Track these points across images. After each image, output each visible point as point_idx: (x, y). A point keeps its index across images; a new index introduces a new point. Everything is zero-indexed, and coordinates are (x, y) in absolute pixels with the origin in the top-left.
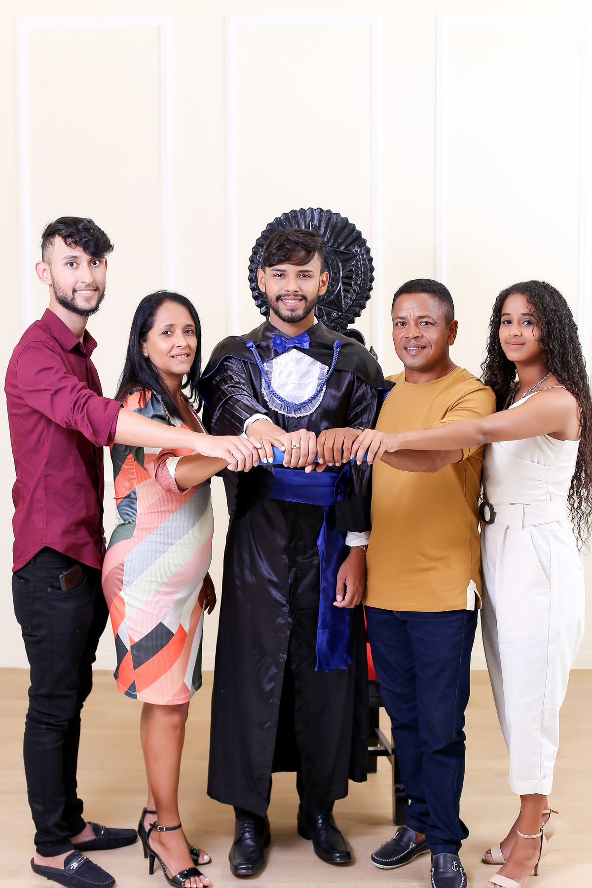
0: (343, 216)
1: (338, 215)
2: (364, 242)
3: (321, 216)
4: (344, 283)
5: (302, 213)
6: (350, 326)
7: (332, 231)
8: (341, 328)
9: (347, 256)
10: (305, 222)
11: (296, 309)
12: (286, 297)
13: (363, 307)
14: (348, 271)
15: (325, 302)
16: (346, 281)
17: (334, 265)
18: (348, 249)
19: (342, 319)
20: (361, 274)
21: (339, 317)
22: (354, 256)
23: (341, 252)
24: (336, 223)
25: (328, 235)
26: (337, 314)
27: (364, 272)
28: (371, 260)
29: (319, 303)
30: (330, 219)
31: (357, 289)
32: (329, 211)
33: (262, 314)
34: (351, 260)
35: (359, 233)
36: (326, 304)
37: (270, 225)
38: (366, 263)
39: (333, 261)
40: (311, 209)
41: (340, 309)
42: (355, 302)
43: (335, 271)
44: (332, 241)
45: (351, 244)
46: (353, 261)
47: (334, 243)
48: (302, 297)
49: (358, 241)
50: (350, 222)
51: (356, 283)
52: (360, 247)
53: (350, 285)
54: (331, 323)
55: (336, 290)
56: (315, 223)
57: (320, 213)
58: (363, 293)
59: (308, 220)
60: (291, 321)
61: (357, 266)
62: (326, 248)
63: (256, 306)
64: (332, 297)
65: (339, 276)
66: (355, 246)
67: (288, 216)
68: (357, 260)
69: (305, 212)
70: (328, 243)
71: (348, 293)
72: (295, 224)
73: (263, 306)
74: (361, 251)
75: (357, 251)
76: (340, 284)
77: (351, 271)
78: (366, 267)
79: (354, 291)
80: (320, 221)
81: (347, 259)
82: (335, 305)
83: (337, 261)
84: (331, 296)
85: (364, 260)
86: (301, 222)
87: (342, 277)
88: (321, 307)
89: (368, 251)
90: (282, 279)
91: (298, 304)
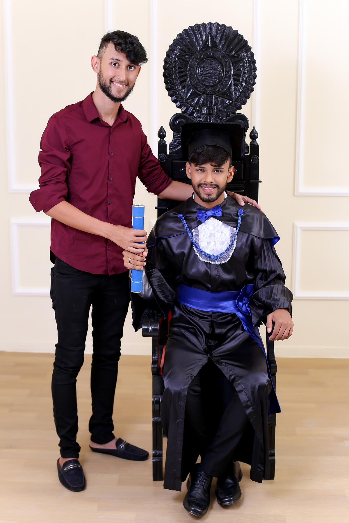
0: (234, 29)
1: (230, 28)
2: (250, 48)
3: (218, 29)
4: (234, 80)
5: (204, 26)
6: (238, 112)
7: (226, 40)
8: (231, 113)
9: (237, 59)
10: (206, 33)
11: (211, 194)
12: (204, 186)
13: (248, 97)
14: (237, 70)
15: (220, 93)
16: (236, 77)
17: (227, 66)
18: (237, 53)
19: (232, 106)
20: (247, 73)
21: (230, 104)
22: (242, 59)
23: (232, 56)
24: (229, 34)
25: (223, 43)
26: (229, 102)
27: (249, 71)
28: (254, 62)
29: (216, 94)
30: (224, 31)
31: (244, 83)
32: (224, 25)
33: (173, 101)
34: (240, 62)
35: (246, 42)
36: (220, 94)
37: (179, 35)
38: (250, 64)
39: (226, 62)
40: (210, 24)
41: (230, 99)
42: (243, 93)
43: (227, 70)
44: (225, 47)
45: (239, 50)
46: (241, 63)
47: (227, 49)
48: (215, 186)
49: (245, 48)
50: (240, 33)
51: (243, 79)
52: (246, 52)
53: (239, 81)
54: (224, 108)
55: (228, 85)
56: (213, 33)
57: (217, 26)
58: (249, 87)
59: (208, 31)
60: (208, 201)
61: (244, 66)
62: (221, 52)
63: (169, 95)
64: (225, 90)
65: (231, 74)
66: (243, 51)
67: (193, 28)
68: (244, 62)
69: (206, 26)
70: (223, 49)
71: (237, 87)
72: (198, 34)
73: (174, 96)
74: (247, 56)
75: (244, 55)
76: (231, 80)
77: (240, 70)
78: (250, 67)
79: (242, 85)
80: (217, 32)
81: (236, 61)
82: (227, 95)
83: (229, 62)
84: (224, 88)
85: (249, 62)
86: (203, 33)
87: (233, 75)
88: (217, 97)
89: (252, 55)
90: (202, 173)
91: (213, 190)
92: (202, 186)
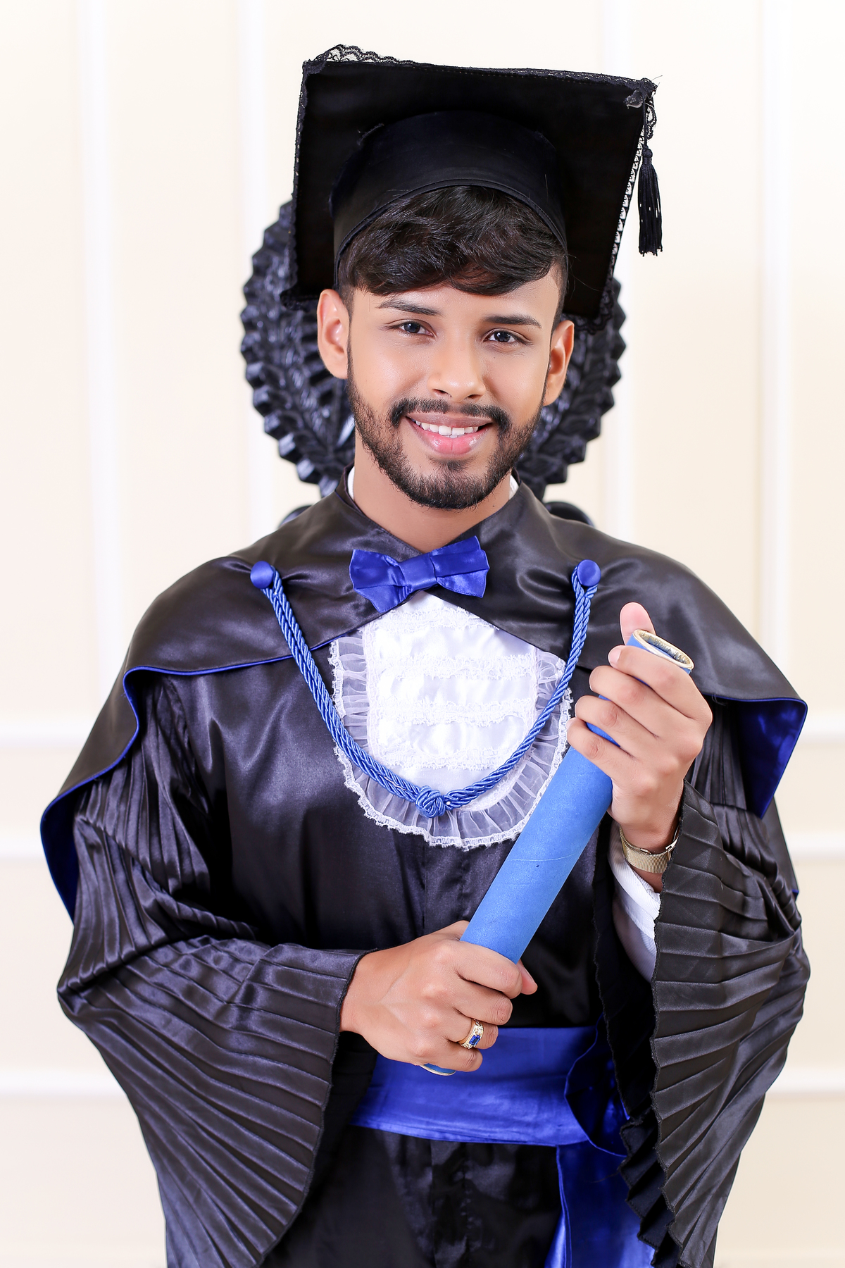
12: (430, 412)
48: (491, 415)
90: (419, 343)
91: (472, 442)
92: (415, 414)
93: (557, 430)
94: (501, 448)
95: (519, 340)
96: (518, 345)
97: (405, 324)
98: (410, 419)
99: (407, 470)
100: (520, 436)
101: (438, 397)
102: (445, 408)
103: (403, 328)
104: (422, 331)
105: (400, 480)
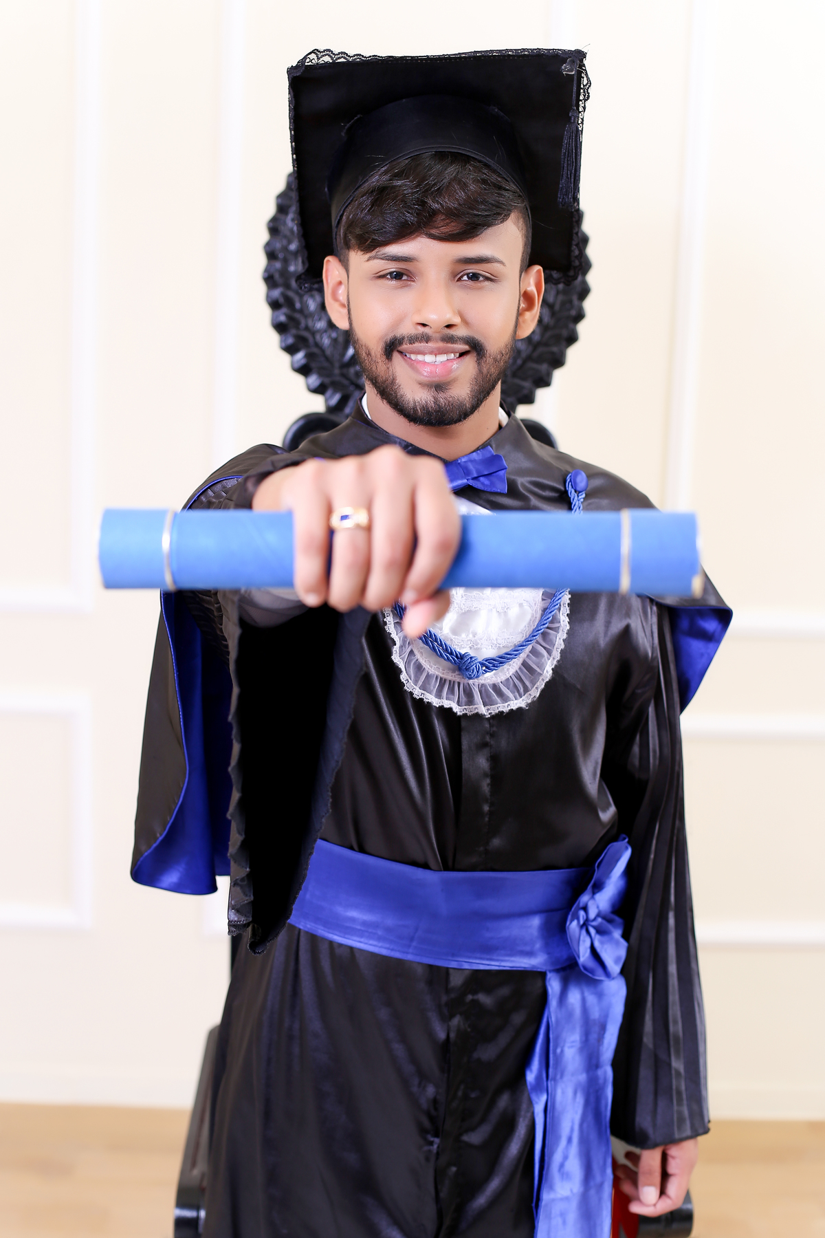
12: (416, 344)
48: (468, 343)
90: (402, 287)
91: (455, 365)
92: (405, 347)
93: (529, 358)
94: (480, 371)
95: (487, 279)
96: (487, 283)
97: (391, 273)
98: (401, 352)
99: (402, 396)
100: (495, 360)
101: (421, 329)
102: (427, 339)
103: (389, 277)
104: (405, 278)
105: (397, 405)
